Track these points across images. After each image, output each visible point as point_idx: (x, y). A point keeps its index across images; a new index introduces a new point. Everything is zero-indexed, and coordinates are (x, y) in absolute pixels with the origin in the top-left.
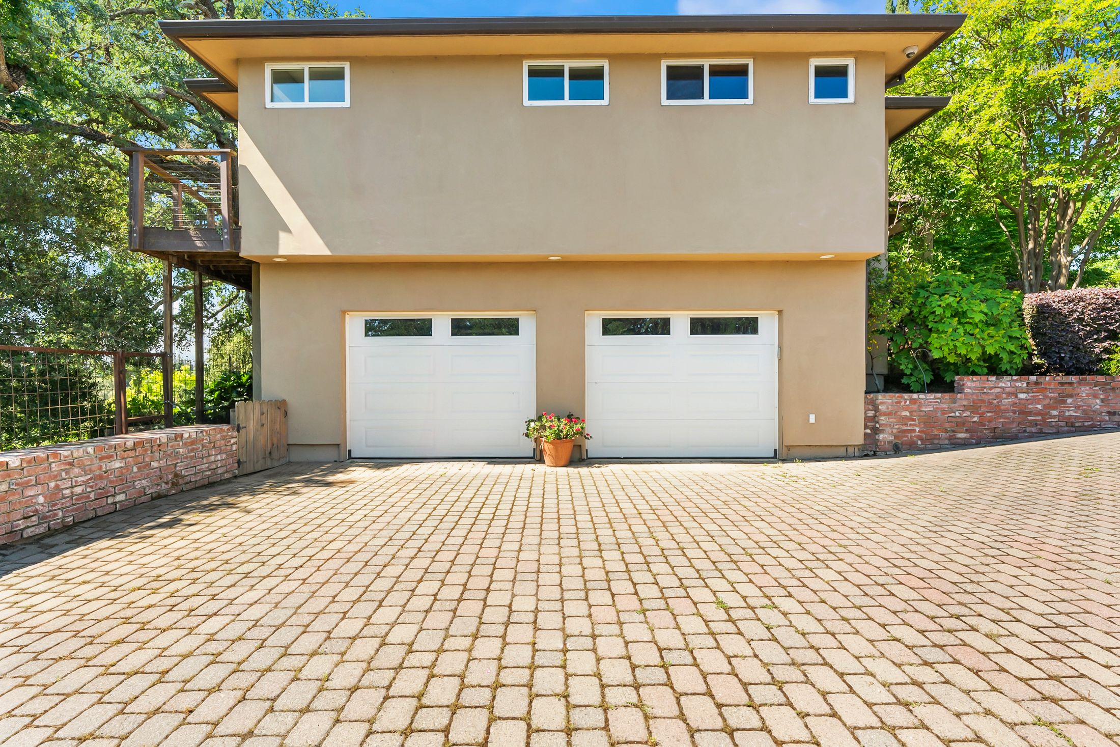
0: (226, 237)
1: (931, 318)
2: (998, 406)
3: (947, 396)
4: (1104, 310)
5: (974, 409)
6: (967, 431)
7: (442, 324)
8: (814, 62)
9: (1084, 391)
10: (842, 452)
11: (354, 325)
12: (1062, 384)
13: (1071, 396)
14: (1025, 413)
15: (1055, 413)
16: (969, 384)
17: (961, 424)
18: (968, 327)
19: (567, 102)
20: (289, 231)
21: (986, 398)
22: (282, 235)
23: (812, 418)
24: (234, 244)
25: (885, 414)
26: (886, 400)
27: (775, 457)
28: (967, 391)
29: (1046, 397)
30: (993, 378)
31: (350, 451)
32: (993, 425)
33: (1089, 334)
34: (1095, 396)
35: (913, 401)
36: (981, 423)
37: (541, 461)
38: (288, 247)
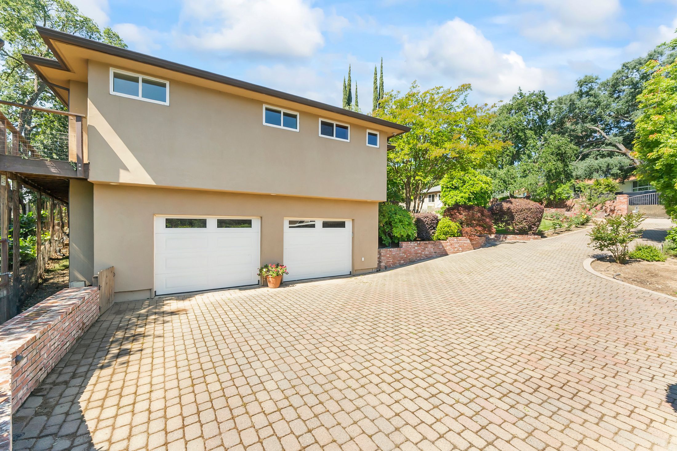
0: (80, 169)
1: (393, 222)
2: (410, 252)
3: (399, 249)
4: (433, 221)
5: (405, 253)
6: (403, 260)
7: (212, 222)
8: (368, 131)
9: (430, 246)
10: (371, 271)
11: (159, 222)
12: (425, 244)
13: (427, 248)
14: (417, 253)
15: (423, 253)
16: (404, 245)
17: (402, 258)
18: (404, 226)
19: (282, 127)
20: (126, 169)
21: (408, 249)
22: (122, 172)
23: (363, 259)
24: (85, 173)
25: (383, 256)
26: (383, 251)
27: (350, 274)
28: (403, 247)
29: (421, 248)
30: (409, 243)
31: (155, 292)
32: (409, 258)
33: (429, 228)
34: (432, 248)
35: (390, 251)
36: (406, 257)
37: (265, 285)
38: (125, 178)
